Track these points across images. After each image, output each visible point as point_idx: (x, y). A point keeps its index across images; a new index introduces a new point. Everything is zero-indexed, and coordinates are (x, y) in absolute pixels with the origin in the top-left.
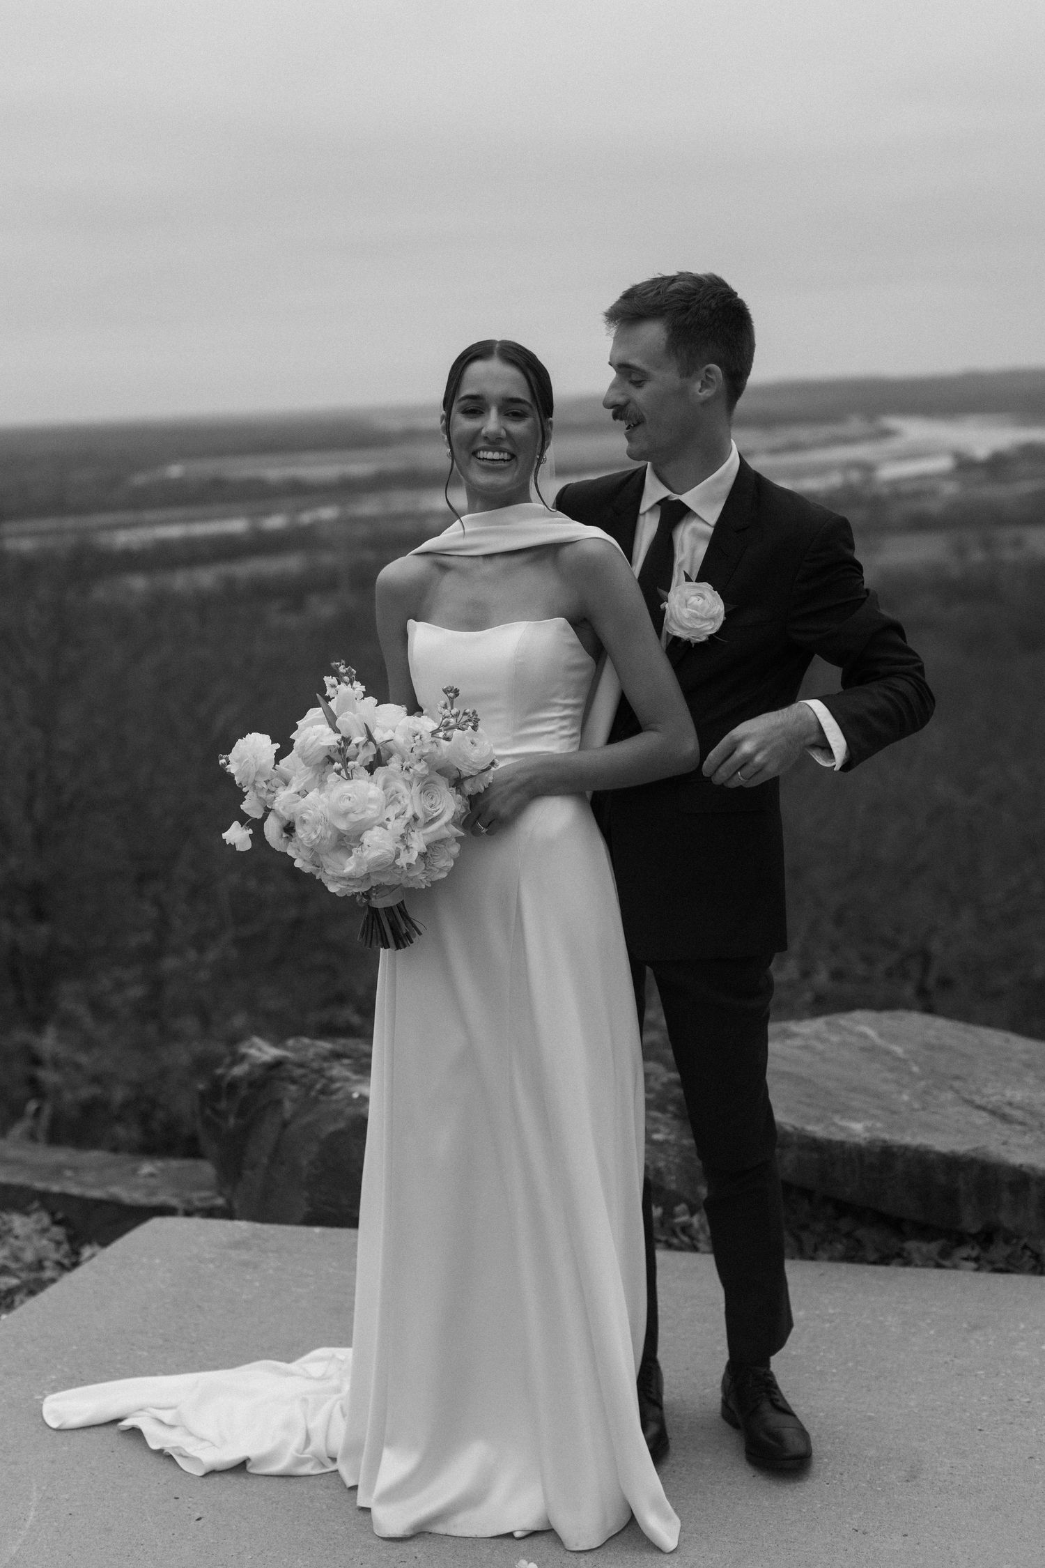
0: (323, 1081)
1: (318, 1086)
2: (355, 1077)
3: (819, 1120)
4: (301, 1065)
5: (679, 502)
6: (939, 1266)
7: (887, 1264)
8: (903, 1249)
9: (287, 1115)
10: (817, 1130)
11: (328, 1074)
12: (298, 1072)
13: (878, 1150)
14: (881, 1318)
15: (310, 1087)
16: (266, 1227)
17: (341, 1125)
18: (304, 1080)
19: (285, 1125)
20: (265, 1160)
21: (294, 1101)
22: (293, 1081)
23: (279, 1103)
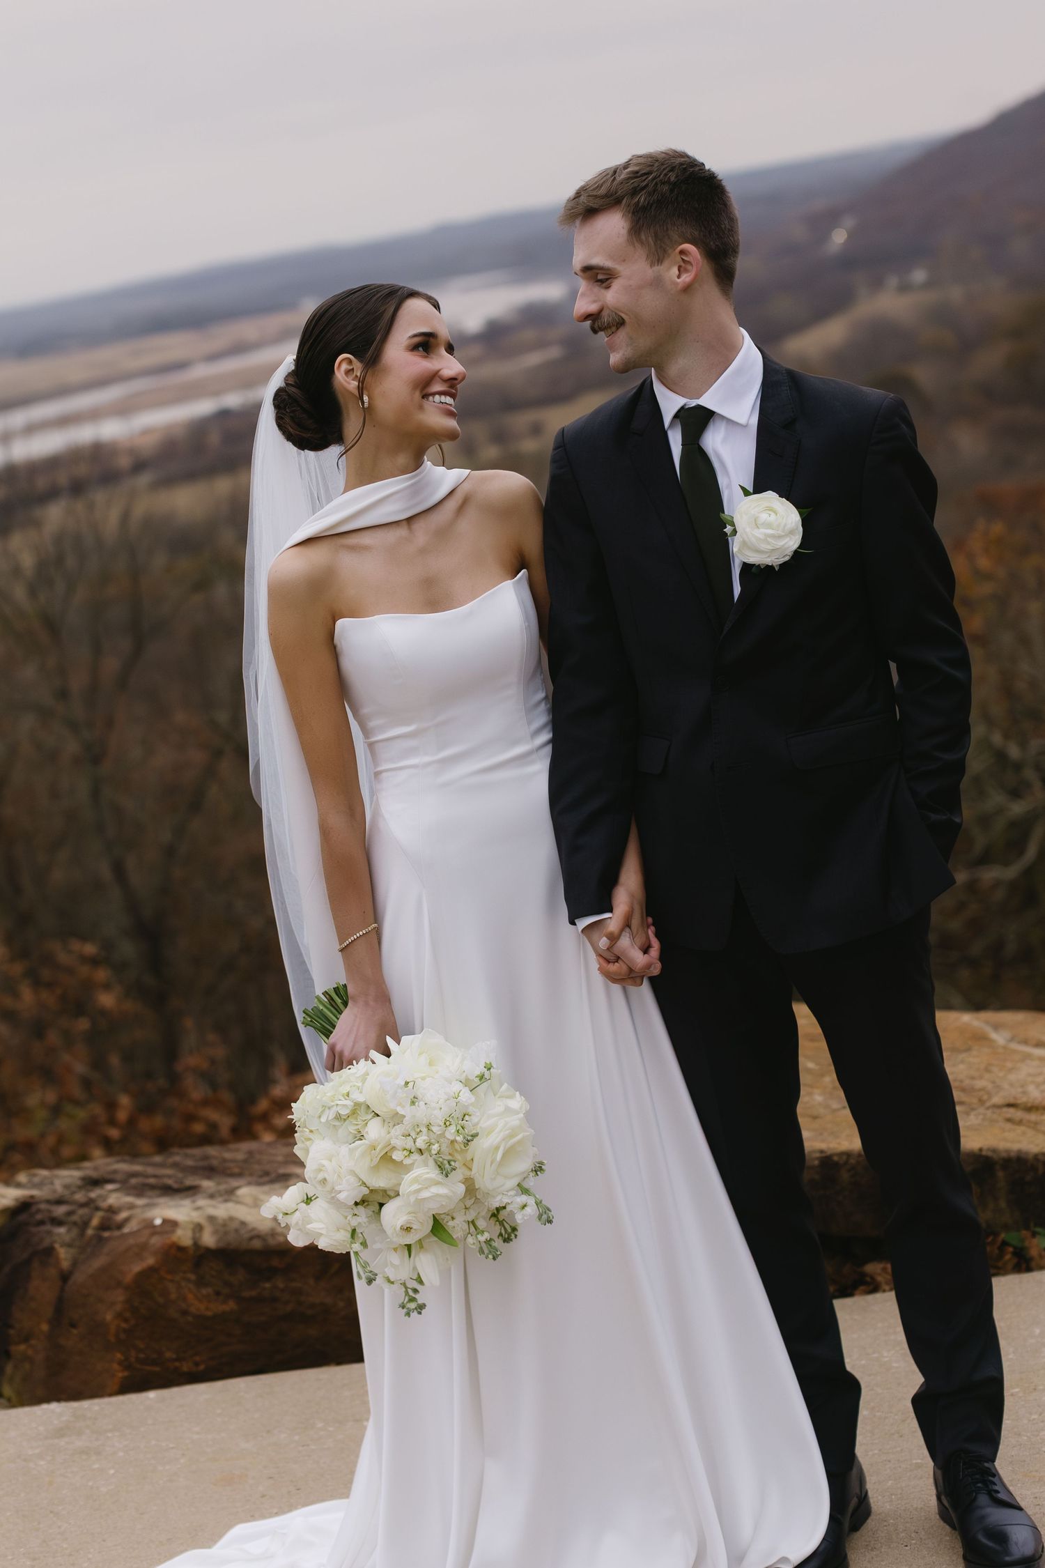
0: (100, 1214)
1: (95, 1222)
2: (140, 1202)
4: (59, 1202)
5: (699, 407)
7: (850, 1295)
8: (864, 1275)
9: (65, 1264)
11: (104, 1205)
12: (60, 1210)
13: (816, 1163)
14: (876, 1355)
15: (85, 1224)
16: (85, 1404)
17: (150, 1261)
18: (75, 1218)
19: (65, 1277)
20: (45, 1327)
21: (69, 1245)
22: (57, 1222)
23: (50, 1251)
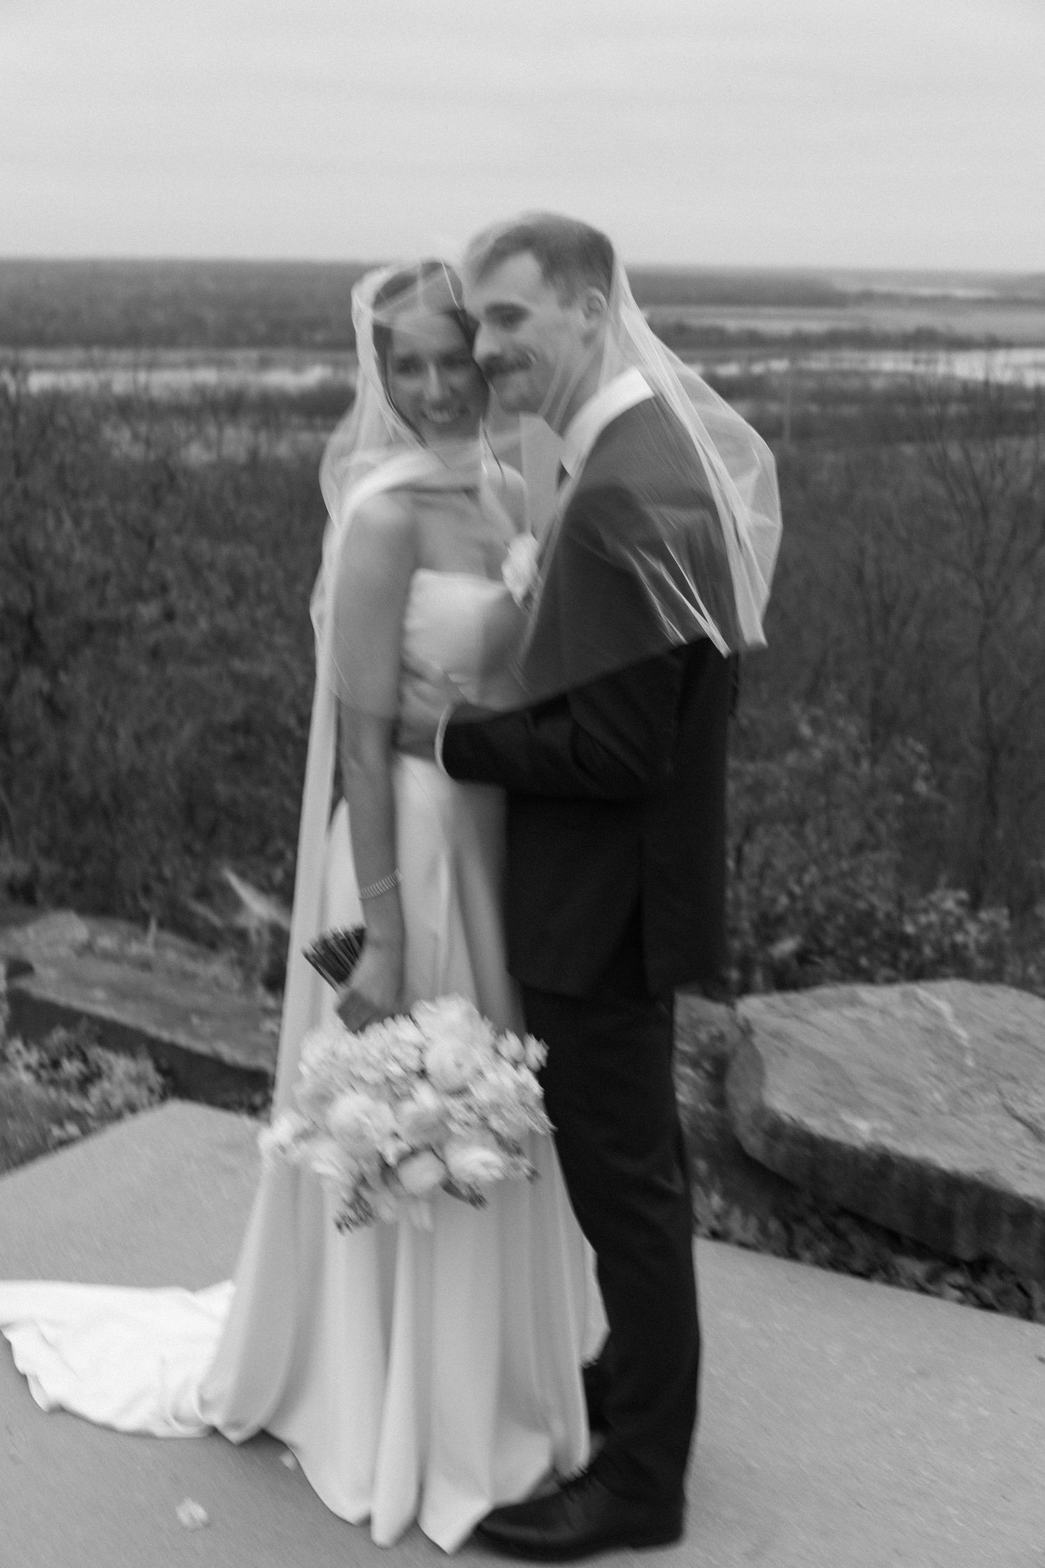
3: (824, 1113)
6: (922, 1290)
7: (870, 1278)
8: (892, 1265)
10: (817, 1125)
13: (874, 1158)
